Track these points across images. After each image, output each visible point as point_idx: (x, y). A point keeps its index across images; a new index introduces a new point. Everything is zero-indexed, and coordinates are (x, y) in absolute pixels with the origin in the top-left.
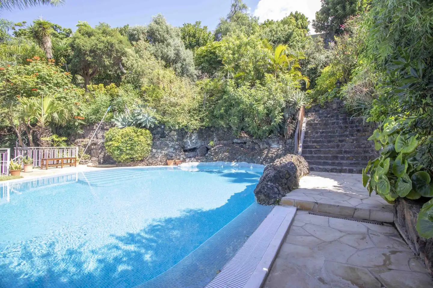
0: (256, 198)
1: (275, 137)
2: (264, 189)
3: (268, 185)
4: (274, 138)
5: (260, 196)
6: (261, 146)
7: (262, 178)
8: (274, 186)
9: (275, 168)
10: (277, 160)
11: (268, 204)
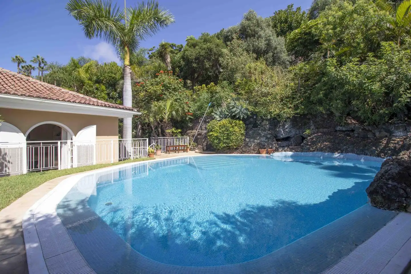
0: (368, 199)
1: (399, 122)
2: (382, 188)
3: (389, 184)
4: (398, 123)
5: (375, 196)
6: (377, 134)
7: (379, 175)
8: (399, 186)
9: (400, 163)
10: (403, 152)
11: (389, 208)
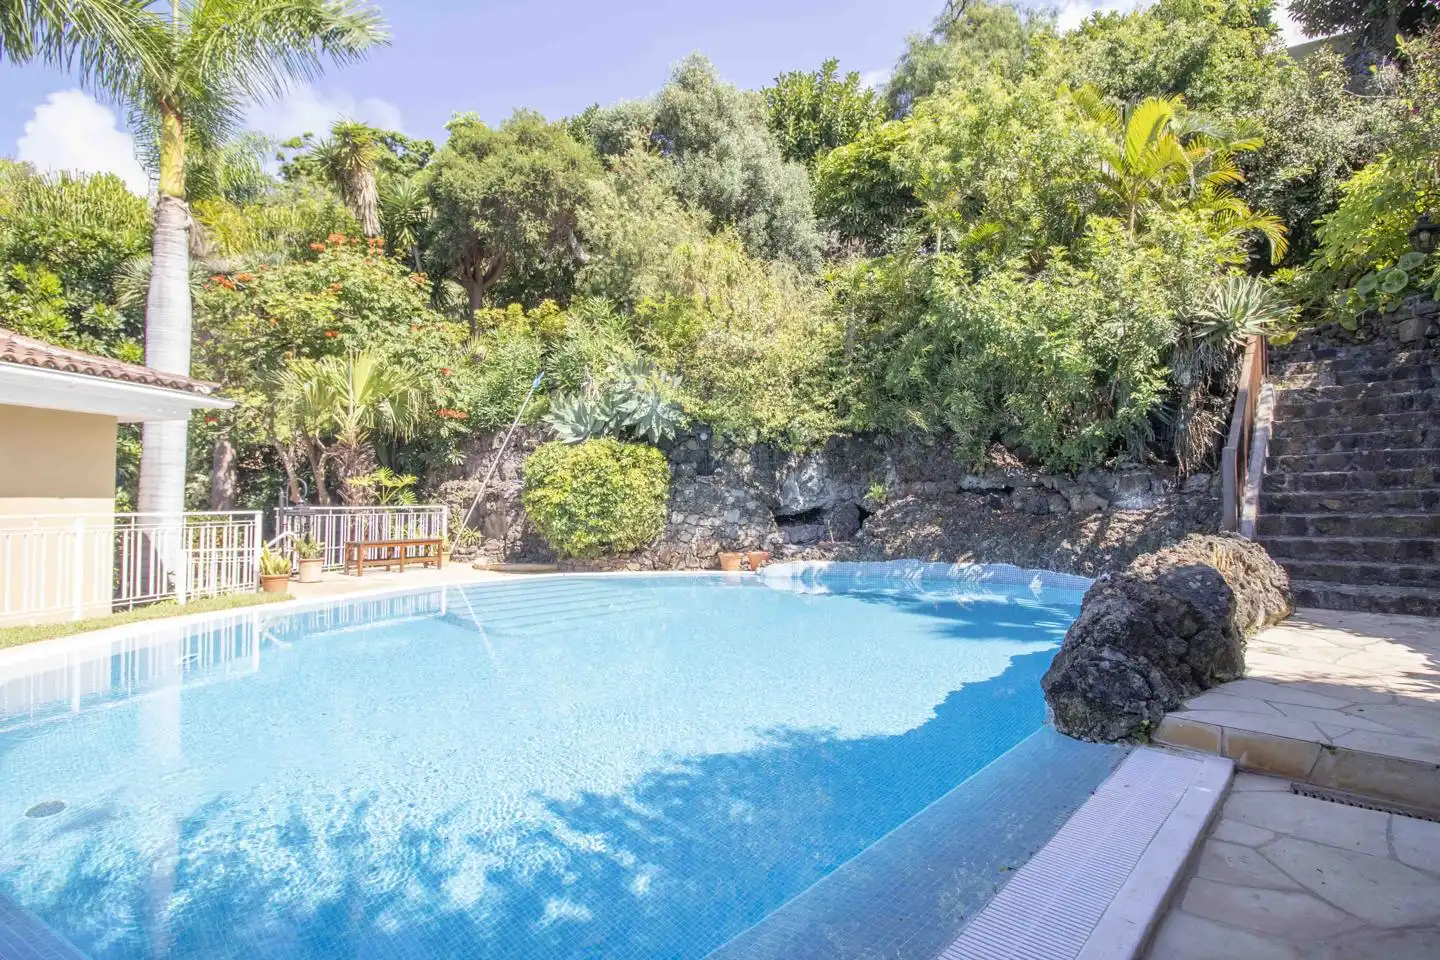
0: (1048, 708)
1: (1131, 465)
2: (1083, 674)
3: (1102, 659)
4: (1130, 469)
5: (1066, 701)
6: (1075, 503)
7: (1077, 632)
8: (1130, 664)
9: (1131, 589)
10: (1140, 559)
11: (1104, 736)
